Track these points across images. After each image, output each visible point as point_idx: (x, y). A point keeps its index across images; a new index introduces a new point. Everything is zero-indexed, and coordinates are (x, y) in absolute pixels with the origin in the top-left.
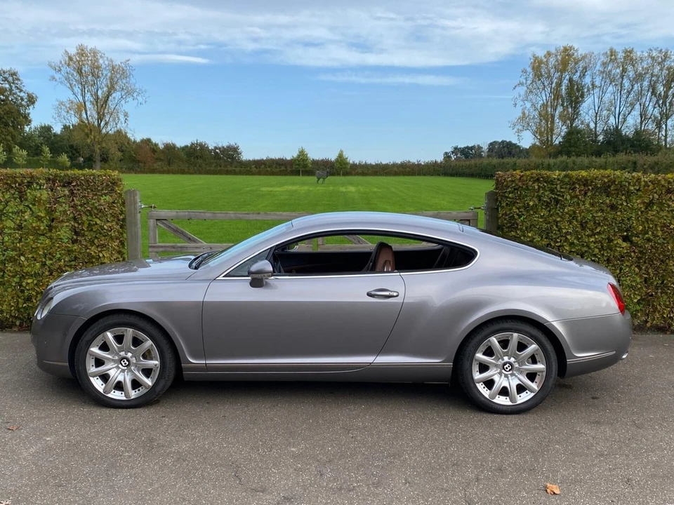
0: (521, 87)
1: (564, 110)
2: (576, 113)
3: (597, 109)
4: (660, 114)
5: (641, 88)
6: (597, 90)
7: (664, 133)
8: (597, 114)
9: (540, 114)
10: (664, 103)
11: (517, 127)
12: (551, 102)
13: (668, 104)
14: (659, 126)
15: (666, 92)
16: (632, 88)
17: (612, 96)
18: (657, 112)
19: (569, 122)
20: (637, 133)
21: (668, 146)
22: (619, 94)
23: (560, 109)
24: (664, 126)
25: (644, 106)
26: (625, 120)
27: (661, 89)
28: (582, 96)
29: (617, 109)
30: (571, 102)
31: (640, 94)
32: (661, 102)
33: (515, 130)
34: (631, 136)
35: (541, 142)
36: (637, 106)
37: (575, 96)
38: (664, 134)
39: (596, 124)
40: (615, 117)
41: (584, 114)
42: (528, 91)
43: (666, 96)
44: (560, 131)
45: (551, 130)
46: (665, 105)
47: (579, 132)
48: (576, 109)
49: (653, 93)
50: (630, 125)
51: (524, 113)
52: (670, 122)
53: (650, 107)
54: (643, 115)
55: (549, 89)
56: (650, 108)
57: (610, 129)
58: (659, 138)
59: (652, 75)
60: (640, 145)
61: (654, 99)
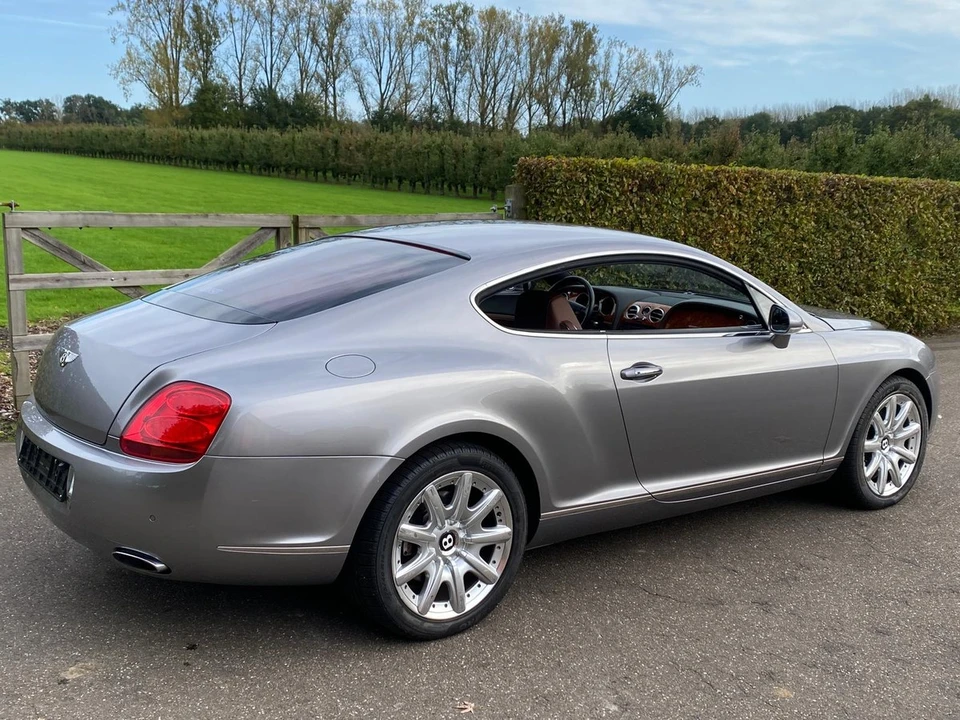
0: (122, 12)
1: (191, 54)
2: (208, 60)
3: (240, 56)
4: (326, 72)
5: (298, 31)
6: (237, 26)
7: (331, 99)
8: (240, 64)
9: (156, 57)
10: (330, 54)
11: (121, 74)
12: (172, 40)
13: (334, 58)
14: (326, 90)
15: (331, 40)
16: (286, 29)
17: (260, 39)
18: (321, 70)
19: (200, 72)
20: (297, 97)
21: (338, 118)
22: (269, 37)
23: (184, 53)
24: (331, 89)
25: (303, 58)
26: (280, 76)
27: (323, 35)
28: (216, 35)
29: (269, 59)
30: (202, 42)
31: (297, 39)
32: (325, 53)
33: (119, 79)
34: (291, 100)
35: (161, 100)
36: (295, 58)
37: (205, 36)
38: (332, 101)
39: (240, 79)
40: (266, 72)
41: (222, 63)
42: (133, 19)
43: (331, 46)
44: (188, 88)
45: (174, 83)
46: (331, 59)
47: (216, 89)
48: (208, 53)
49: (314, 41)
50: (287, 86)
51: (129, 54)
52: (338, 84)
53: (312, 61)
54: (304, 71)
55: (167, 19)
56: (312, 63)
57: (260, 88)
58: (327, 107)
59: (311, 14)
60: (303, 115)
61: (316, 49)
